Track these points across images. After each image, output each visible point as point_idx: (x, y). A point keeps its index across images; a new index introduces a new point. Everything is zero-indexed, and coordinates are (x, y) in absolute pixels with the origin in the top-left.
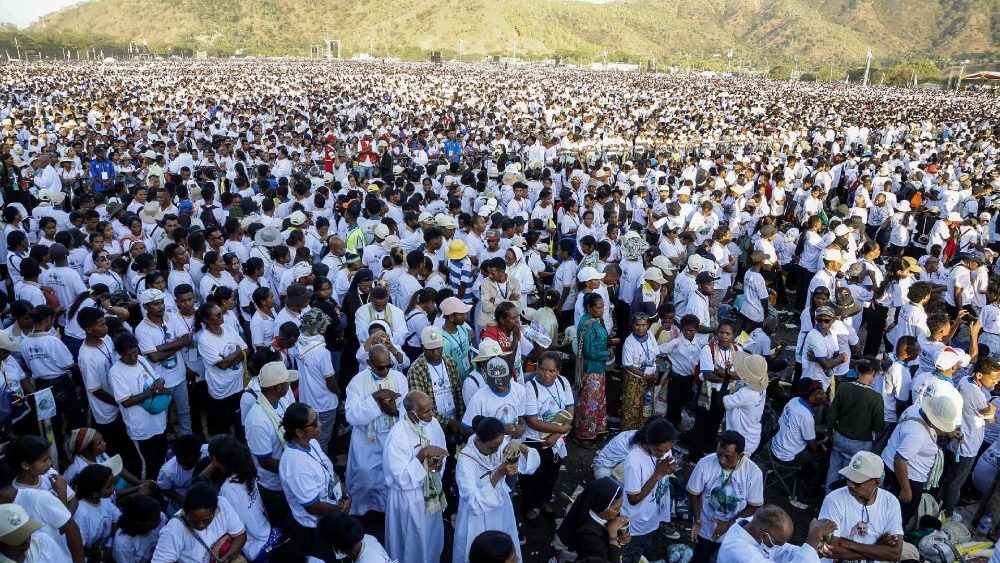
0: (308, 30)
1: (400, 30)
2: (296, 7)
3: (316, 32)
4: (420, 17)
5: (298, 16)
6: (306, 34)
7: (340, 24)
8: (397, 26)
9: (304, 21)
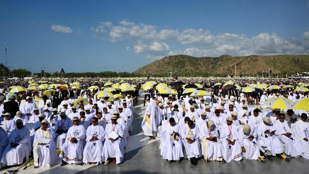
0: (203, 70)
1: (231, 68)
2: (201, 63)
3: (206, 70)
4: (237, 64)
5: (201, 66)
6: (203, 71)
7: (213, 68)
8: (230, 68)
9: (203, 67)
